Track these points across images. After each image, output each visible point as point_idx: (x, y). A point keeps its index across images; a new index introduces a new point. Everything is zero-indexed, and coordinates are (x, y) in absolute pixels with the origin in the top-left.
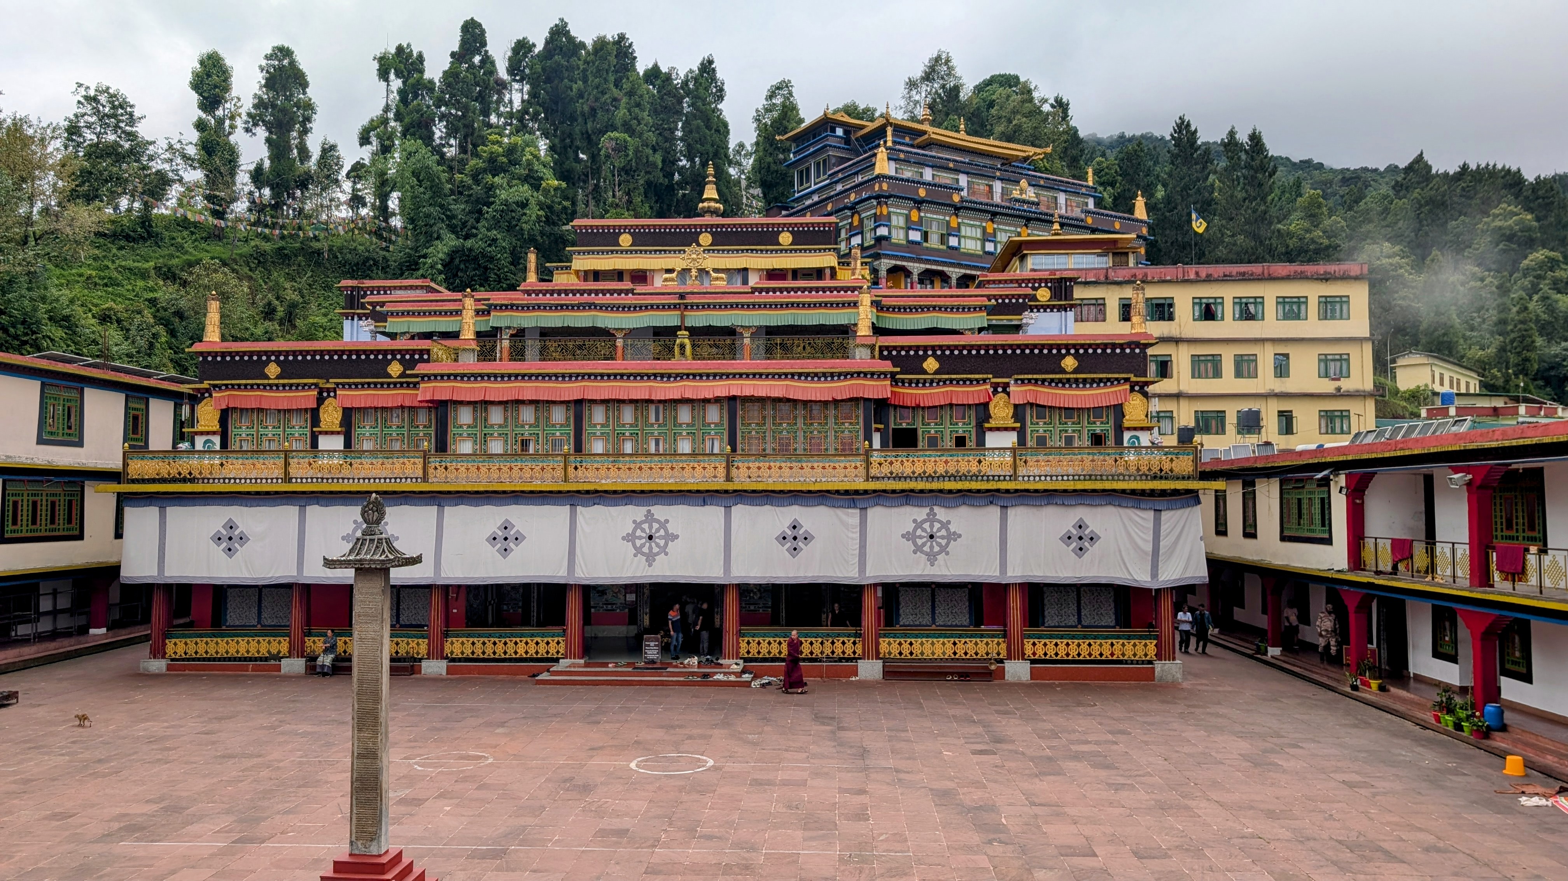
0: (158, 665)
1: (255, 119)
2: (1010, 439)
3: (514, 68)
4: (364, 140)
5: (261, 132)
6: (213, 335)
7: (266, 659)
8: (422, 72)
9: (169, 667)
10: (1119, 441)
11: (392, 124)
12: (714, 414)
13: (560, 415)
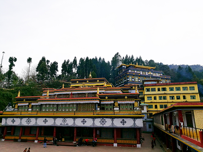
2: (118, 109)
6: (19, 96)
9: (5, 140)
10: (134, 109)
12: (75, 106)
13: (55, 106)
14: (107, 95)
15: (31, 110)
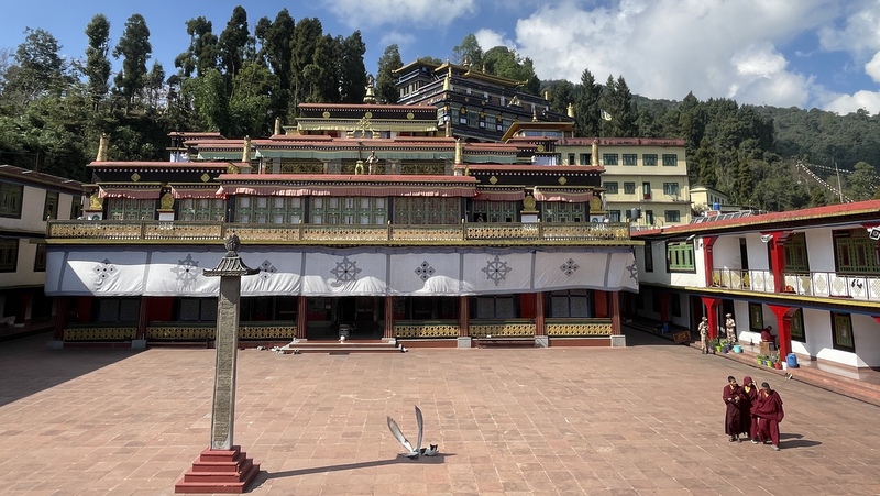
0: (59, 344)
1: (119, 50)
2: (535, 219)
3: (260, 32)
4: (178, 64)
5: (123, 58)
7: (123, 340)
8: (210, 31)
9: (65, 345)
10: (588, 220)
11: (194, 56)
12: (381, 203)
13: (296, 204)
14: (495, 171)
15: (171, 217)
